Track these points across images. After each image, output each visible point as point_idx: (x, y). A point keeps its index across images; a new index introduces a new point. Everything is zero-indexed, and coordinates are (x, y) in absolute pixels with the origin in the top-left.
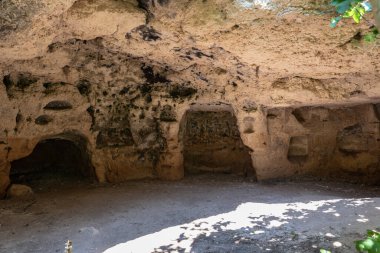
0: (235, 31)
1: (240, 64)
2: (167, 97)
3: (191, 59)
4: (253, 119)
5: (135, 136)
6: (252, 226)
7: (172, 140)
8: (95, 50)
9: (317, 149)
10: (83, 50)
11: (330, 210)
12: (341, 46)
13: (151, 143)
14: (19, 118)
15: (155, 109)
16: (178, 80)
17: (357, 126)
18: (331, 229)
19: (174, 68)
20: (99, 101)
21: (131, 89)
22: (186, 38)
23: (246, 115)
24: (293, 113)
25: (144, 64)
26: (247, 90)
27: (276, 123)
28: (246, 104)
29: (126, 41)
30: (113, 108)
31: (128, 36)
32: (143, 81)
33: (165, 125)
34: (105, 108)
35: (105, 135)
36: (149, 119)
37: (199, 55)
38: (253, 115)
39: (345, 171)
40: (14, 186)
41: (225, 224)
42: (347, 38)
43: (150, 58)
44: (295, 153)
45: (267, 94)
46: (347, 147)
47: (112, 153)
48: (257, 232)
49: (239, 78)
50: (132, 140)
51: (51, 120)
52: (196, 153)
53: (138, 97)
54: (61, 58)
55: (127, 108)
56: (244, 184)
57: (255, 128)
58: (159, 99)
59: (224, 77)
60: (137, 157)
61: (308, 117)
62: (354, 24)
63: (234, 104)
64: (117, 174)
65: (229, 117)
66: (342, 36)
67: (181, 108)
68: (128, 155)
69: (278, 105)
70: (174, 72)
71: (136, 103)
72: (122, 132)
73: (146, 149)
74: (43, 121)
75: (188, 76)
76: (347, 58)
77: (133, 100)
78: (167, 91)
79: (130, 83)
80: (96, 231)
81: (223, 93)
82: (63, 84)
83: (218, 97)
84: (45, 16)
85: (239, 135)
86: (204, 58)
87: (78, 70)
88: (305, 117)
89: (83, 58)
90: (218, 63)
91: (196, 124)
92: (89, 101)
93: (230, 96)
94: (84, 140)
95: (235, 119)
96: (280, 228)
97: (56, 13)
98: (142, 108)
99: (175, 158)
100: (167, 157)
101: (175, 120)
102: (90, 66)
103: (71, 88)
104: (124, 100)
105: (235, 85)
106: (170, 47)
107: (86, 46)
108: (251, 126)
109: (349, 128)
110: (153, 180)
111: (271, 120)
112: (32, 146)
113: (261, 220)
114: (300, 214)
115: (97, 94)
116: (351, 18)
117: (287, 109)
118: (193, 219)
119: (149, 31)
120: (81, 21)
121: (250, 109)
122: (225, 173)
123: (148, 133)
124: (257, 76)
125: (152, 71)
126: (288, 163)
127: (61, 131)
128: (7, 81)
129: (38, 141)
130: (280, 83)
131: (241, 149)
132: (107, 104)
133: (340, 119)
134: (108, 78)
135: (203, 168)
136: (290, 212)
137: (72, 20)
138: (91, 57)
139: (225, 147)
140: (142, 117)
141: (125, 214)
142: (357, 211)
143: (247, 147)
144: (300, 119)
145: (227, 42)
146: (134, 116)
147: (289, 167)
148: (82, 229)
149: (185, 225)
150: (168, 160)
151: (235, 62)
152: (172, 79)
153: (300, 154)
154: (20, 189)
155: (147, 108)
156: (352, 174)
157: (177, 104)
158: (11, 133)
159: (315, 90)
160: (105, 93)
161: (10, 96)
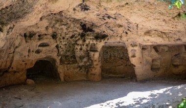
0: (127, 6)
1: (129, 23)
2: (93, 39)
3: (105, 19)
4: (135, 50)
5: (78, 59)
6: (134, 103)
7: (95, 61)
8: (59, 18)
9: (164, 65)
10: (54, 18)
11: (168, 92)
12: (173, 18)
13: (85, 62)
14: (29, 51)
15: (87, 45)
16: (98, 31)
17: (179, 54)
18: (168, 101)
19: (96, 24)
20: (61, 42)
21: (76, 36)
22: (102, 9)
23: (132, 48)
24: (154, 48)
25: (82, 23)
26: (132, 36)
27: (146, 52)
28: (132, 43)
29: (73, 12)
30: (67, 45)
31: (74, 9)
32: (81, 31)
33: (92, 53)
34: (64, 45)
35: (64, 58)
36: (84, 51)
37: (109, 17)
38: (135, 48)
39: (174, 74)
40: (28, 80)
41: (121, 103)
42: (175, 15)
43: (85, 19)
44: (154, 67)
45: (142, 38)
46: (175, 64)
47: (67, 67)
48: (136, 106)
49: (129, 30)
50: (76, 61)
51: (41, 51)
52: (107, 68)
53: (79, 39)
54: (45, 23)
55: (73, 45)
56: (131, 83)
57: (136, 55)
58: (89, 40)
59: (121, 29)
60: (79, 69)
61: (160, 49)
62: (178, 9)
63: (126, 43)
64: (69, 77)
65: (124, 49)
66: (173, 14)
67: (100, 45)
68: (74, 68)
69: (147, 44)
70: (96, 26)
71: (78, 43)
72: (71, 57)
73: (83, 66)
74: (38, 52)
75: (103, 28)
76: (175, 24)
77: (76, 41)
78: (93, 36)
79: (75, 33)
80: (60, 104)
81: (121, 37)
82: (46, 35)
83: (118, 39)
84: (39, 5)
85: (128, 59)
86: (111, 19)
87: (52, 28)
88: (159, 50)
89: (54, 22)
90: (119, 22)
91: (107, 53)
92: (57, 42)
93: (124, 39)
94: (54, 61)
95: (127, 50)
96: (147, 103)
97: (44, 3)
98: (81, 45)
99: (97, 70)
100: (93, 70)
101: (97, 51)
102: (57, 26)
103: (49, 36)
104: (72, 41)
105: (127, 33)
106: (95, 14)
107: (55, 16)
108: (135, 54)
109: (176, 55)
110: (86, 81)
111: (144, 51)
112: (34, 63)
113: (138, 100)
114: (156, 95)
115: (60, 39)
116: (176, 6)
117: (151, 46)
118: (106, 101)
119: (84, 6)
120: (53, 5)
121: (134, 45)
122: (122, 78)
123: (84, 58)
124: (137, 29)
125: (85, 26)
126: (151, 72)
127: (45, 56)
128: (25, 35)
129: (36, 61)
130: (148, 33)
131: (130, 65)
132: (64, 43)
133: (173, 51)
134: (65, 31)
135: (111, 75)
136: (152, 95)
137: (49, 5)
138: (57, 21)
139: (122, 65)
140: (81, 49)
141: (73, 97)
142: (178, 91)
143: (132, 64)
144: (157, 51)
145: (123, 11)
146: (77, 49)
147: (151, 74)
148: (55, 102)
149: (102, 104)
150: (94, 71)
151: (127, 21)
152: (96, 30)
153: (157, 67)
154: (30, 81)
155: (83, 45)
156: (177, 75)
157: (98, 43)
158: (27, 57)
159: (163, 37)
160: (64, 38)
161: (26, 42)
